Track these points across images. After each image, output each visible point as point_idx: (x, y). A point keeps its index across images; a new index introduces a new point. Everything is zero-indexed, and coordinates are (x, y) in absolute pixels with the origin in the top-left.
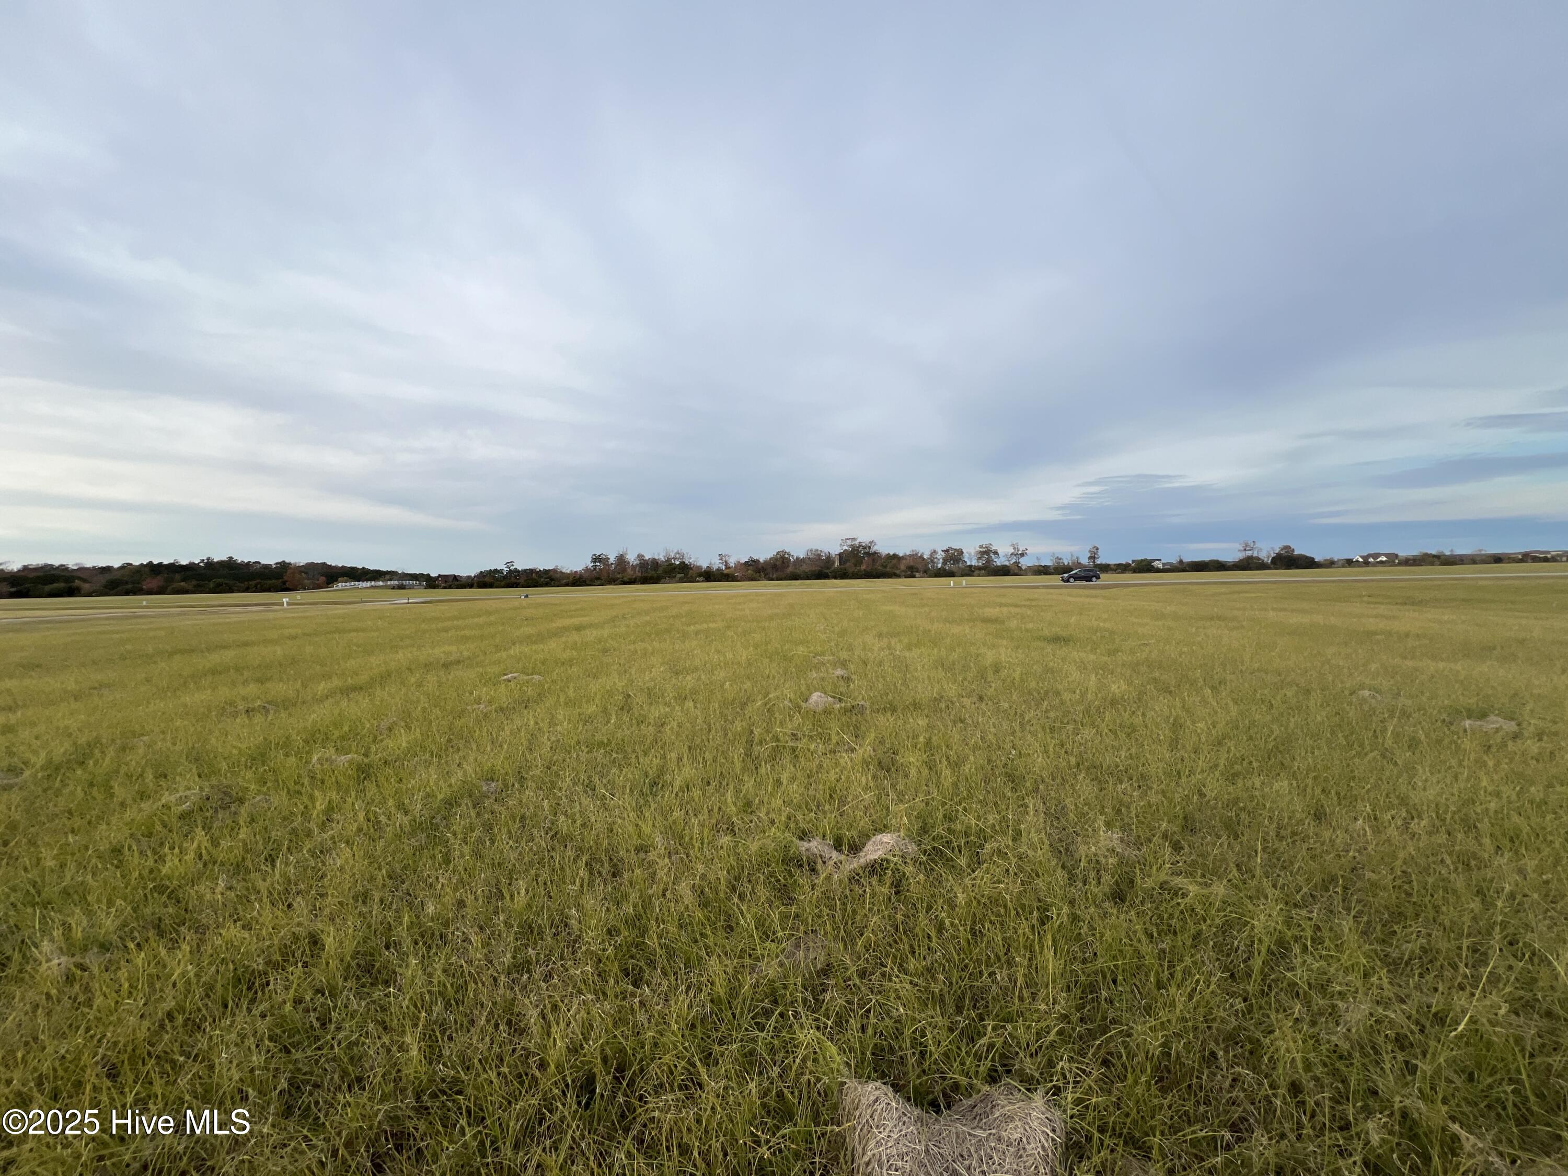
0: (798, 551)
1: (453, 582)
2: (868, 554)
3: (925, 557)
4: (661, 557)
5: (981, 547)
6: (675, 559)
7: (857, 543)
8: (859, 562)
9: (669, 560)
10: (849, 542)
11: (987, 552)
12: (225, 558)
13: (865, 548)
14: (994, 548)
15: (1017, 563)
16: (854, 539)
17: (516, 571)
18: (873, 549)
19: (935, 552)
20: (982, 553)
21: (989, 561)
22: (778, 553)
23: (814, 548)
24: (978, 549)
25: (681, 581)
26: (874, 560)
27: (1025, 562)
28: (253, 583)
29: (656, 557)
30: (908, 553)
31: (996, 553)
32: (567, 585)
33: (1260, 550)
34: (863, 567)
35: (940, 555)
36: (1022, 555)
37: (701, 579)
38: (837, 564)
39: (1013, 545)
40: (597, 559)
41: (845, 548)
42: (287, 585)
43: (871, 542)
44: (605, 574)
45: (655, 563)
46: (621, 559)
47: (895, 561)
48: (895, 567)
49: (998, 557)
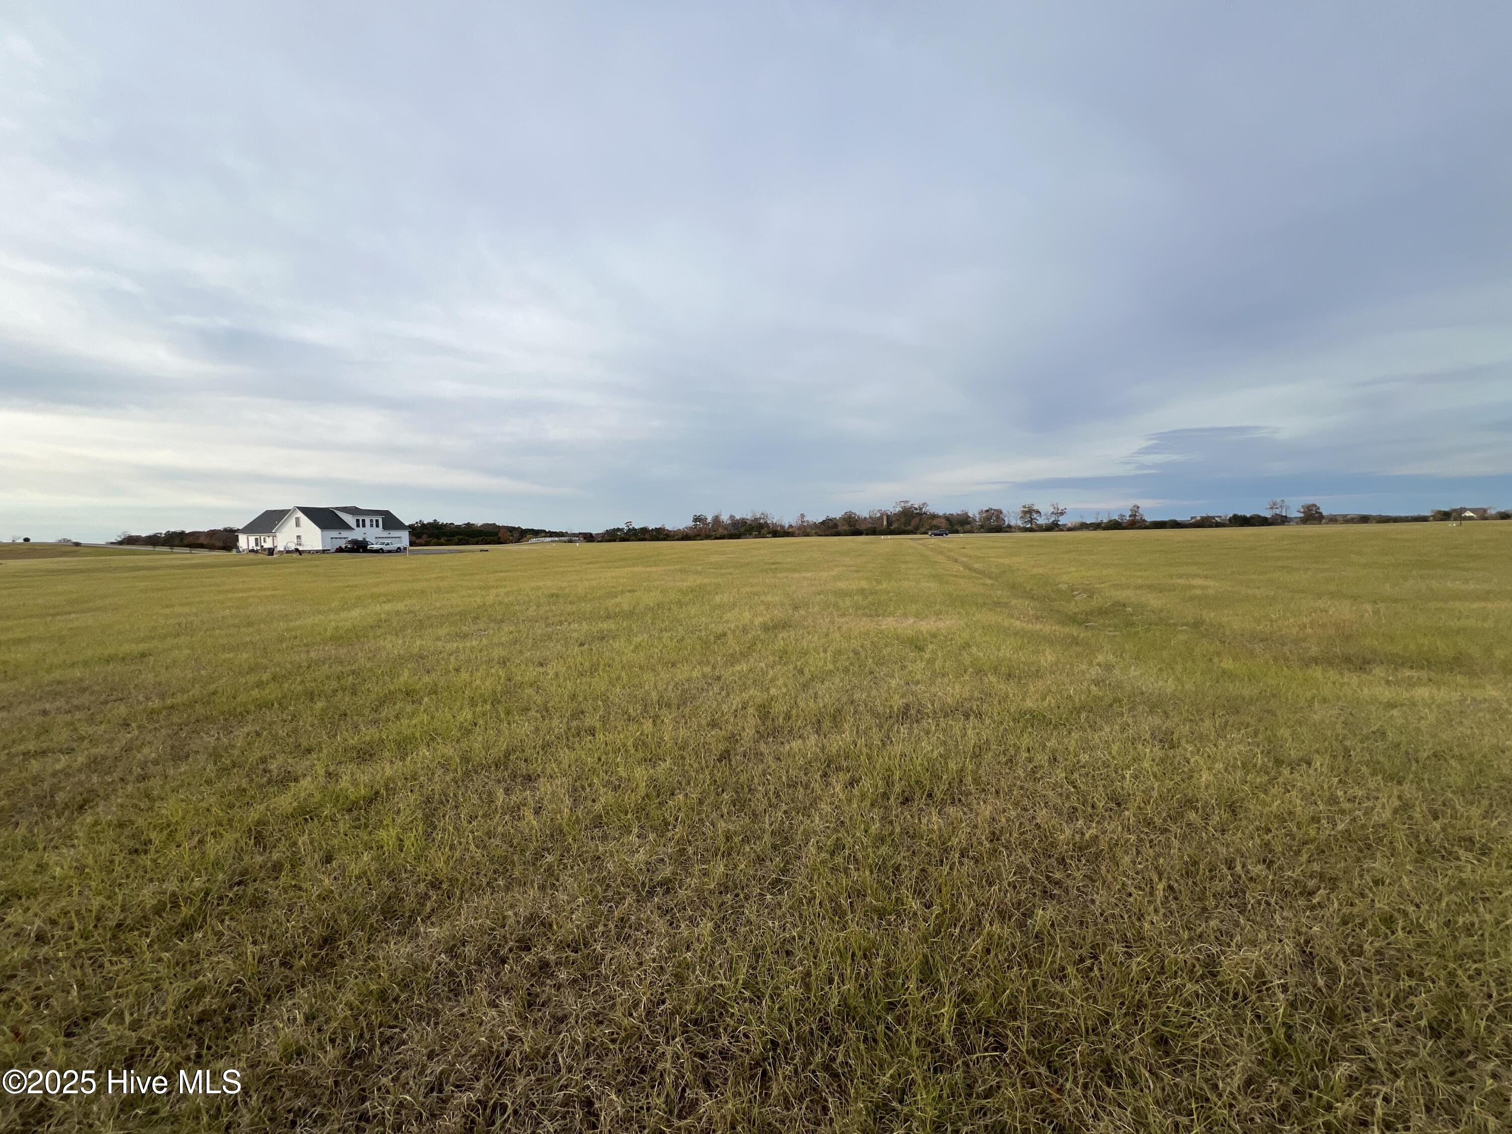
1: (589, 538)
3: (971, 515)
4: (749, 517)
5: (1024, 507)
6: (760, 518)
9: (756, 519)
10: (903, 505)
11: (1029, 512)
12: (431, 521)
13: (916, 509)
14: (1035, 508)
15: (1057, 521)
17: (634, 529)
18: (925, 510)
20: (1025, 512)
21: (1031, 521)
24: (1019, 509)
25: (756, 537)
27: (1062, 521)
28: (480, 539)
29: (745, 517)
31: (1038, 512)
32: (678, 540)
33: (1288, 508)
36: (1062, 514)
39: (1054, 504)
40: (697, 519)
42: (501, 540)
43: (923, 504)
44: (703, 531)
45: (743, 522)
46: (716, 519)
49: (1040, 515)
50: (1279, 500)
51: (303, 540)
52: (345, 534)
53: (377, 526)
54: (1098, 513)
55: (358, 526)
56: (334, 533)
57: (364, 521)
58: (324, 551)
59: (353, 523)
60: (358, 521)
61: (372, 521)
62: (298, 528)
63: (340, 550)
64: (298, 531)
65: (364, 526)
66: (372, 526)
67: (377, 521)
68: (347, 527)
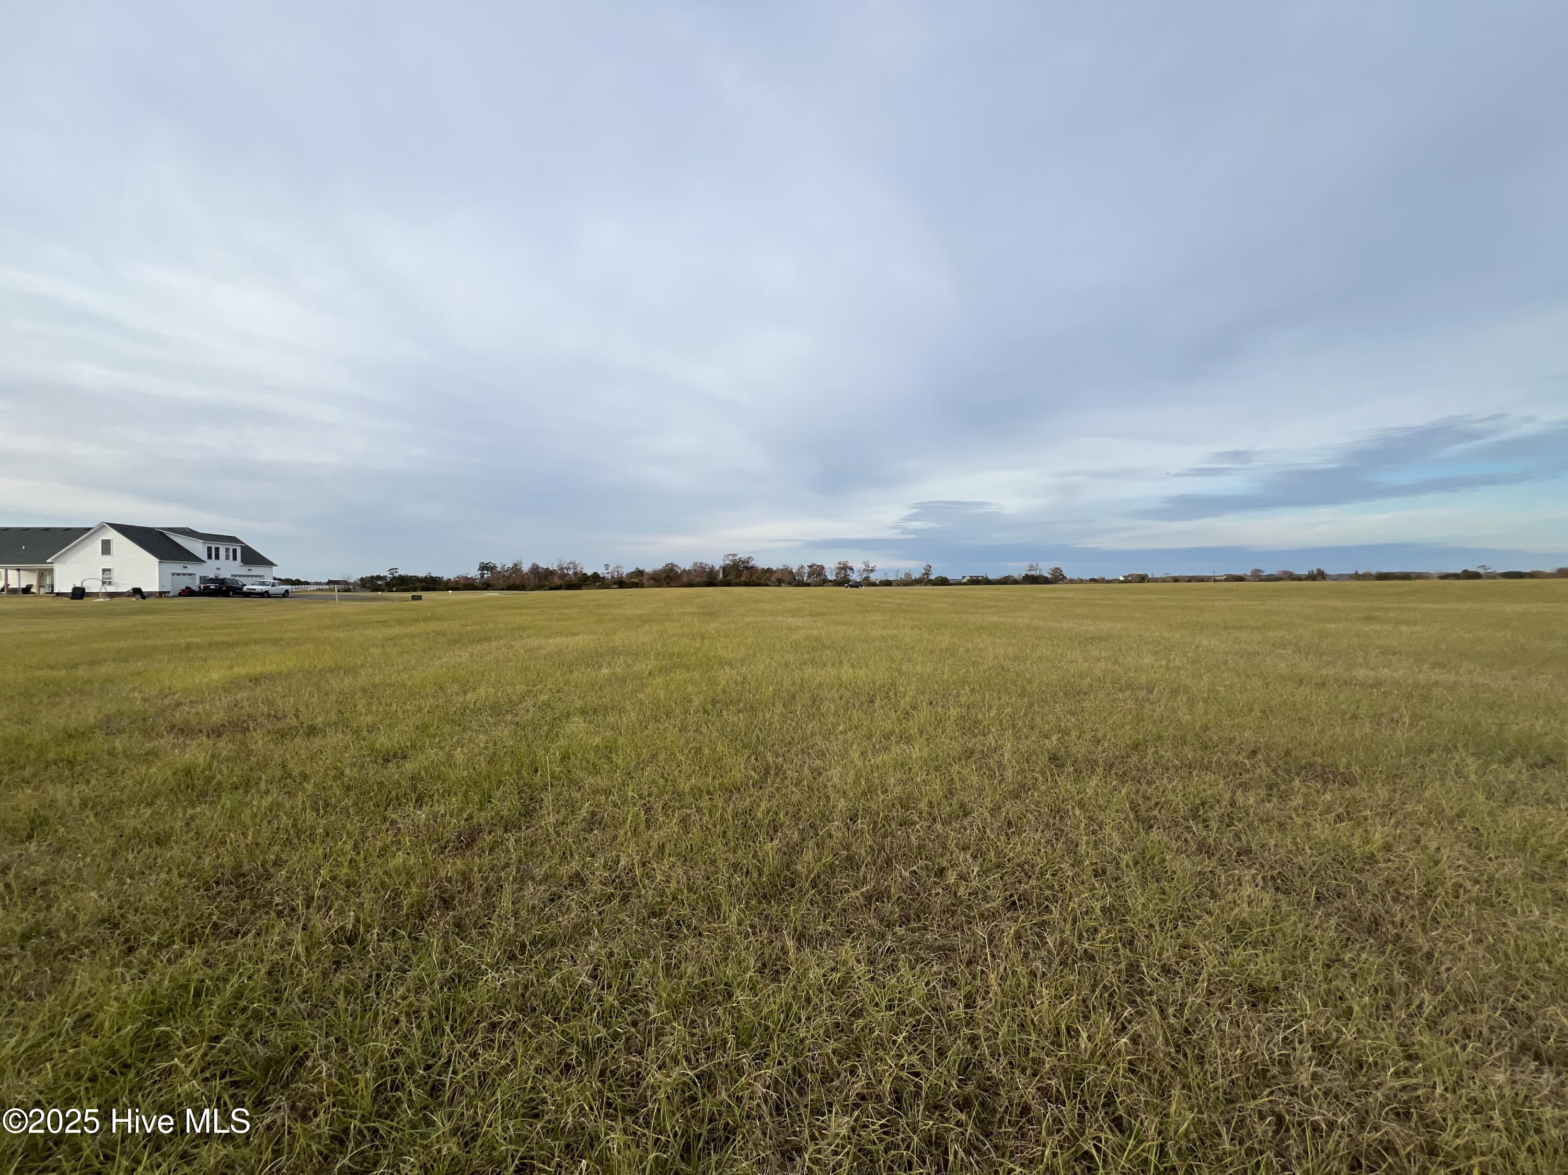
0: (685, 564)
2: (747, 568)
3: (794, 571)
4: (554, 567)
5: (840, 563)
6: (568, 569)
7: (737, 558)
8: (739, 574)
10: (731, 558)
11: (844, 568)
13: (743, 562)
14: (849, 565)
15: (867, 578)
16: (735, 555)
18: (752, 563)
19: (802, 567)
20: (841, 569)
21: (844, 575)
22: (667, 565)
23: (700, 561)
24: (837, 565)
25: (599, 588)
26: (751, 574)
27: (873, 577)
30: (780, 568)
31: (851, 569)
33: (1041, 570)
34: (743, 579)
35: (807, 570)
36: (872, 571)
37: (616, 586)
38: (721, 576)
39: (864, 563)
40: (484, 567)
41: (728, 562)
43: (749, 558)
45: (549, 573)
47: (768, 575)
48: (769, 579)
49: (853, 572)
50: (1034, 564)
51: (115, 576)
52: (192, 568)
53: (235, 558)
54: (898, 571)
55: (210, 557)
56: (177, 567)
57: (217, 549)
58: (161, 594)
59: (203, 555)
60: (209, 549)
61: (227, 550)
62: (106, 557)
63: (188, 592)
64: (107, 562)
65: (217, 557)
66: (227, 557)
67: (235, 551)
68: (194, 559)
